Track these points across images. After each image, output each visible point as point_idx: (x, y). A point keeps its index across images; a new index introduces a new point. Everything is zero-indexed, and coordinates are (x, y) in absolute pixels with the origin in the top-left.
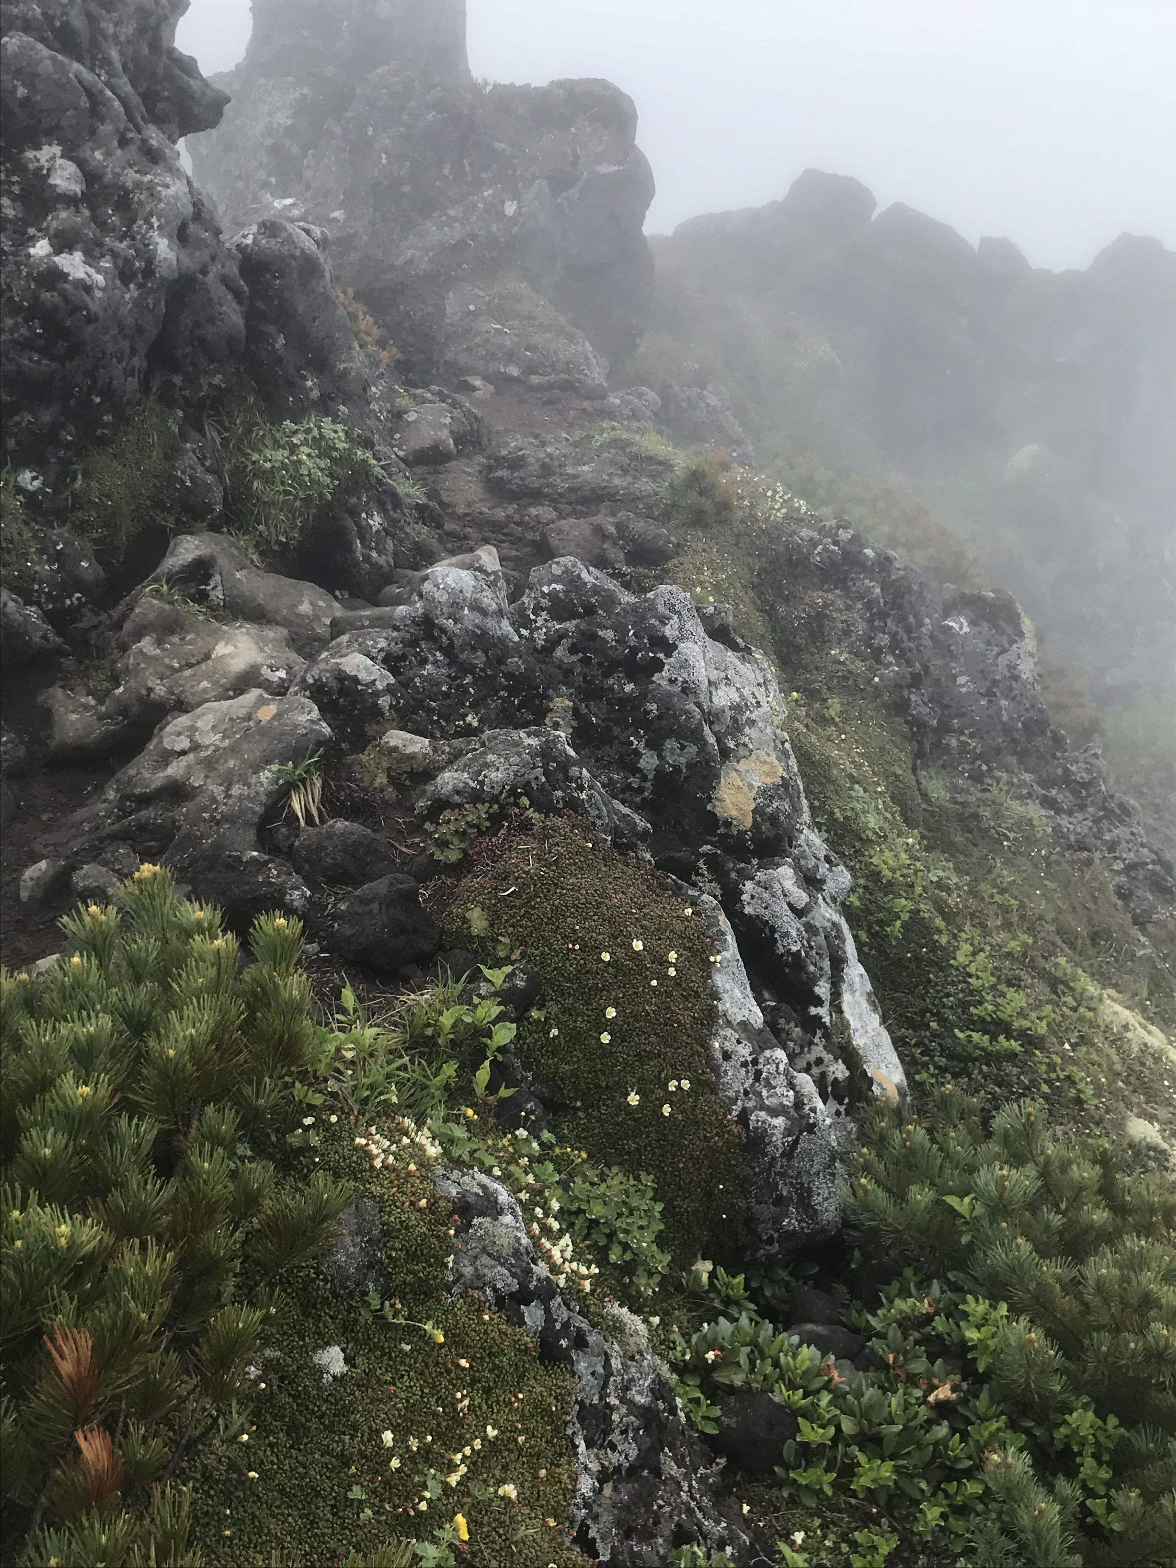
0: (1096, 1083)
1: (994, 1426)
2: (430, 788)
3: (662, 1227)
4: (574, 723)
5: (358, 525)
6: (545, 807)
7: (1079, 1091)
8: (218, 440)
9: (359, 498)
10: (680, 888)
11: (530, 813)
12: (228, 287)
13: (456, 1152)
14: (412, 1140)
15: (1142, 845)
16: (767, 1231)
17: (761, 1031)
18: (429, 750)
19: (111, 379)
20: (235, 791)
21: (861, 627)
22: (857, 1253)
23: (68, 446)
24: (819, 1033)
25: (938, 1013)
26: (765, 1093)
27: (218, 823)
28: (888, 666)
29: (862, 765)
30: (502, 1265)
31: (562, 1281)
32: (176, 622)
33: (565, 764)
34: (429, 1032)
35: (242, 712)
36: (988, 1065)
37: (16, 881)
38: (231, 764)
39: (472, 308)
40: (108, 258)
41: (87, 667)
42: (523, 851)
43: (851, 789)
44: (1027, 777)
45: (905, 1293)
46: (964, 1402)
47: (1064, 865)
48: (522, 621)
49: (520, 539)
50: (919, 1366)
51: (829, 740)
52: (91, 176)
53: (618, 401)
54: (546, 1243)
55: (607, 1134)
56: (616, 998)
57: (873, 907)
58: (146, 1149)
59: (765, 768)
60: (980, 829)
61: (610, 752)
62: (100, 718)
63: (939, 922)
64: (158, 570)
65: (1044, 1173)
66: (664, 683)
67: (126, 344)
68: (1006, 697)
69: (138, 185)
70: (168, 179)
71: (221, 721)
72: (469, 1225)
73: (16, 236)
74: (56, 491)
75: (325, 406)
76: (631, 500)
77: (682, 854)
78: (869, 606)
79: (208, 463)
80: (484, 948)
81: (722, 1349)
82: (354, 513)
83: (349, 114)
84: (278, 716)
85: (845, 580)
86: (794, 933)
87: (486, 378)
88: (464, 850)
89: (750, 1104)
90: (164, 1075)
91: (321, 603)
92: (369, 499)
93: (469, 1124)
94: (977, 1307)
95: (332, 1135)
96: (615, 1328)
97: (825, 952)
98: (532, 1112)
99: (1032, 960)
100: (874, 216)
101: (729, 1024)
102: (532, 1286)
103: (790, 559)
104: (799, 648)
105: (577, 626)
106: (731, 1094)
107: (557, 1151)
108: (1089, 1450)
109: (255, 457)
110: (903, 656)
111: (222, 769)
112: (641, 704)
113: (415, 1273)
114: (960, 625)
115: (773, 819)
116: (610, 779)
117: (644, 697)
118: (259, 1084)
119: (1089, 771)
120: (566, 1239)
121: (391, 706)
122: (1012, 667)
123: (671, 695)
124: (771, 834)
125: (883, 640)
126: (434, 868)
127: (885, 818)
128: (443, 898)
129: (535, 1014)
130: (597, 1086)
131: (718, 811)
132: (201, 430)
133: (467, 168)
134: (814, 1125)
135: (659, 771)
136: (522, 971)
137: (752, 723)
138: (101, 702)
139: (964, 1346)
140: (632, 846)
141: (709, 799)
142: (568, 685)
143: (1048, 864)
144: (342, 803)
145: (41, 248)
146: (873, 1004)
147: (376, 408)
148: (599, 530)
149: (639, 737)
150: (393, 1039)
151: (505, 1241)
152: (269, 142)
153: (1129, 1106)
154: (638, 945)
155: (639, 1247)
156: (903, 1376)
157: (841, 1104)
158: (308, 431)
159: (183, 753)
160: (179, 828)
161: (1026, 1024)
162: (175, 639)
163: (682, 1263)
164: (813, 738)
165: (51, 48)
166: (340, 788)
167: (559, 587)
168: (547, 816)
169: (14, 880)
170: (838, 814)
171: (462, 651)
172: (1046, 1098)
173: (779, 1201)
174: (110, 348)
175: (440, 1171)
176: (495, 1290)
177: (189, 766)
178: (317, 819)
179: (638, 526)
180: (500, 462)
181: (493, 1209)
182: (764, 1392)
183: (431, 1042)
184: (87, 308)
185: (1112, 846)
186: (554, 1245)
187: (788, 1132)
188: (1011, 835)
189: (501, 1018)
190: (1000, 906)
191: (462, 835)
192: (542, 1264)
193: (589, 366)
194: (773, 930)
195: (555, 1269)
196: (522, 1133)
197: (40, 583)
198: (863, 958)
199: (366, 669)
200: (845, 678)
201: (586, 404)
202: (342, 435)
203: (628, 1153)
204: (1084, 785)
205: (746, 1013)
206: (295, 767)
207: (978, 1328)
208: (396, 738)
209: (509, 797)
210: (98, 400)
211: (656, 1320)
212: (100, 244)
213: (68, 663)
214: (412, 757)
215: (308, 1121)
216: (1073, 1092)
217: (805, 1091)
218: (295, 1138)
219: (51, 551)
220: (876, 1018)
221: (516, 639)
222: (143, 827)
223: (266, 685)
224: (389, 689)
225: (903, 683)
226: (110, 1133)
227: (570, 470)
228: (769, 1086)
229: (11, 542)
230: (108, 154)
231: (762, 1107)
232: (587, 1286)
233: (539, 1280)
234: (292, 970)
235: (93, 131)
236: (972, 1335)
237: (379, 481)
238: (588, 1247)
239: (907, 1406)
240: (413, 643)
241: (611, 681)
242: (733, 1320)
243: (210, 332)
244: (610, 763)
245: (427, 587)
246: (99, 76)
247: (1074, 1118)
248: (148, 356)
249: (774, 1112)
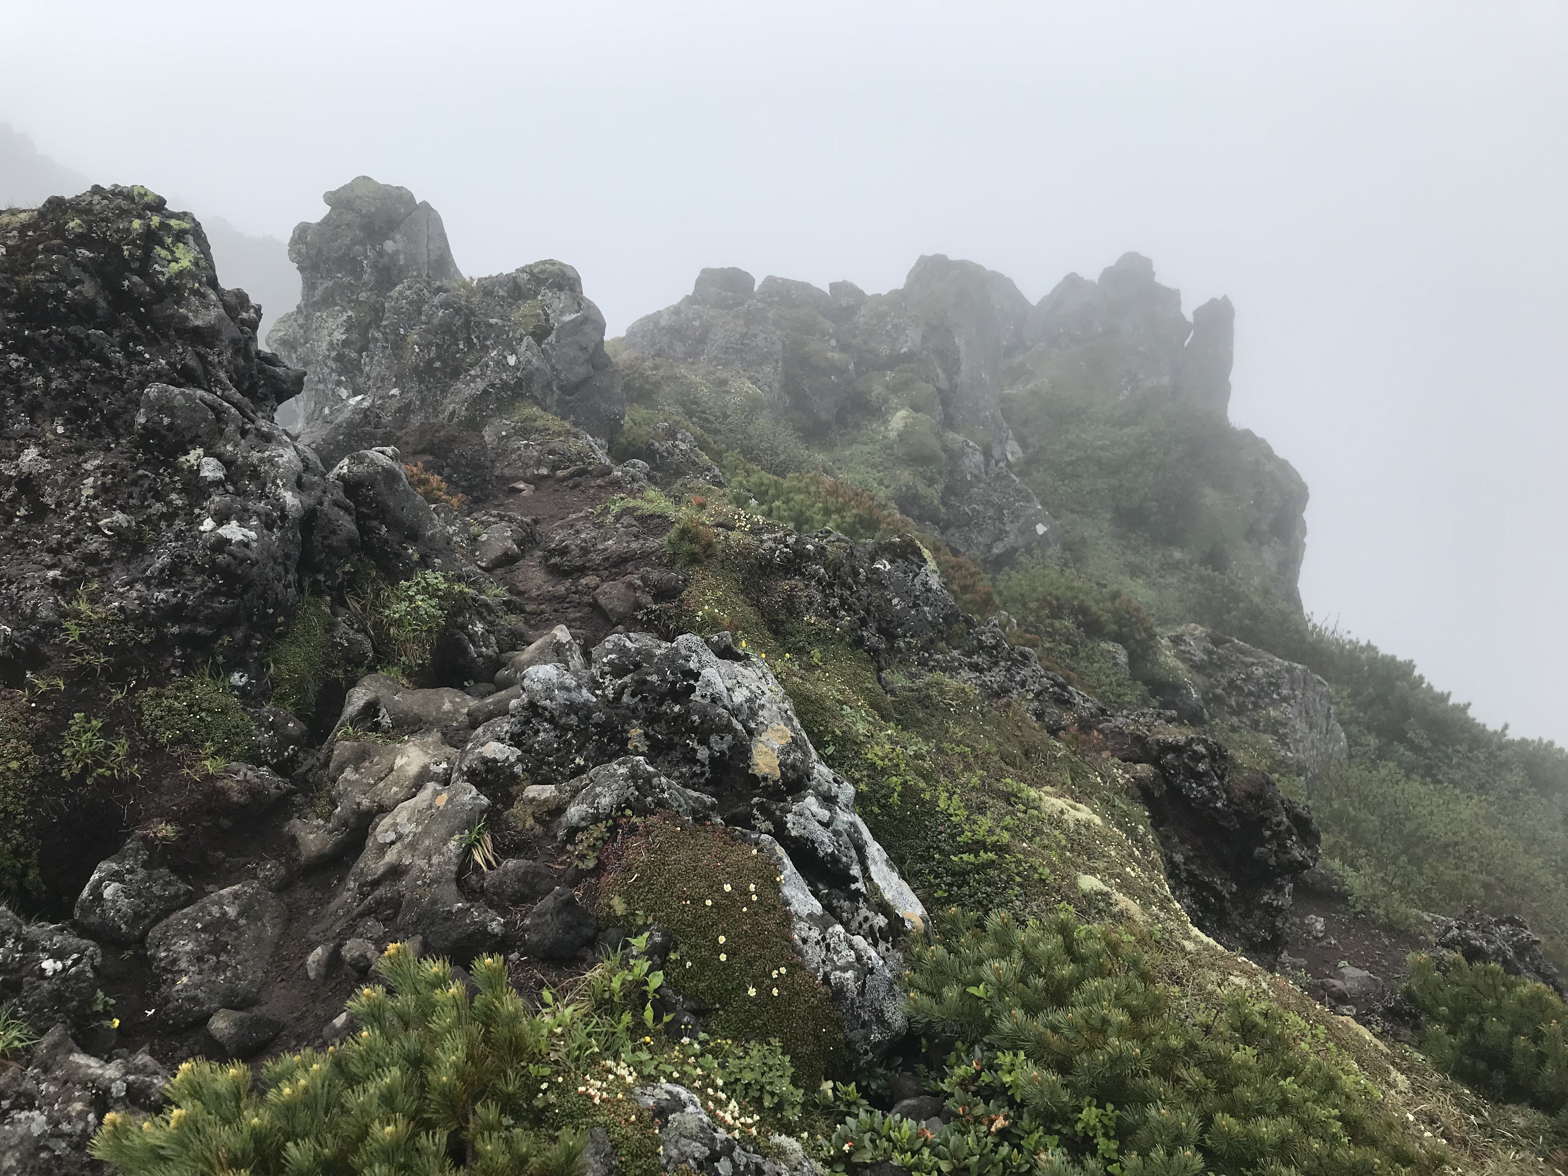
0: (1051, 864)
1: (1036, 1136)
2: (563, 819)
3: (793, 1070)
4: (648, 743)
5: (469, 635)
6: (643, 811)
7: (1041, 874)
8: (358, 607)
9: (464, 617)
10: (745, 835)
11: (635, 819)
12: (339, 506)
13: (646, 1071)
14: (615, 1074)
15: (1042, 677)
16: (862, 1047)
17: (822, 916)
18: (556, 793)
19: (277, 594)
20: (435, 860)
21: (819, 597)
22: (924, 1041)
23: (259, 648)
24: (861, 900)
25: (938, 847)
26: (835, 958)
27: (429, 885)
28: (842, 619)
29: (844, 690)
30: (695, 1140)
31: (737, 1134)
32: (364, 752)
33: (649, 778)
34: (607, 995)
35: (425, 805)
36: (978, 874)
37: (303, 965)
38: (427, 842)
39: (504, 433)
40: (254, 518)
41: (312, 799)
42: (636, 847)
43: (842, 709)
44: (955, 653)
45: (959, 1061)
46: (1014, 1124)
47: (994, 712)
48: (595, 685)
49: (579, 604)
50: (980, 1110)
51: (818, 680)
52: (227, 463)
53: (620, 473)
54: (721, 1113)
55: (742, 1021)
56: (723, 928)
57: (877, 788)
58: (443, 1150)
59: (779, 734)
60: (933, 705)
61: (676, 754)
62: (330, 832)
63: (922, 784)
64: (342, 718)
65: (1025, 955)
66: (699, 699)
67: (280, 569)
68: (927, 605)
69: (262, 460)
70: (281, 451)
71: (413, 814)
72: (667, 1122)
73: (188, 517)
74: (259, 680)
75: (425, 563)
76: (644, 557)
77: (741, 809)
78: (819, 582)
79: (356, 626)
80: (628, 922)
81: (852, 1140)
82: (463, 627)
83: (384, 323)
84: (450, 800)
85: (800, 568)
86: (826, 840)
87: (527, 481)
88: (597, 857)
89: (828, 969)
90: (443, 1094)
91: (458, 700)
92: (471, 615)
93: (650, 1049)
94: (1005, 1059)
95: (562, 1091)
96: (779, 1153)
97: (851, 846)
98: (689, 1023)
99: (989, 786)
100: (756, 289)
101: (800, 918)
102: (718, 1149)
103: (761, 566)
104: (783, 623)
105: (632, 678)
106: (814, 965)
107: (712, 1044)
108: (1100, 1133)
109: (387, 612)
110: (850, 610)
111: (421, 848)
112: (687, 718)
113: (640, 1167)
114: (883, 565)
115: (793, 767)
116: (681, 772)
117: (688, 712)
118: (505, 1077)
119: (994, 637)
120: (733, 1103)
121: (523, 770)
122: (925, 584)
123: (705, 707)
124: (795, 777)
125: (835, 602)
126: (581, 875)
127: (869, 722)
128: (592, 894)
129: (673, 956)
130: (726, 990)
131: (756, 772)
132: (344, 605)
133: (475, 340)
134: (873, 968)
135: (711, 757)
136: (657, 930)
137: (762, 707)
138: (327, 820)
139: (1004, 1088)
140: (707, 817)
141: (749, 766)
142: (637, 718)
143: (983, 714)
144: (508, 846)
145: (208, 524)
146: (890, 866)
147: (459, 539)
148: (630, 586)
149: (692, 740)
150: (586, 1006)
151: (693, 1125)
152: (333, 354)
153: (1077, 867)
154: (728, 888)
155: (782, 1091)
156: (972, 1120)
157: (887, 942)
158: (418, 583)
159: (393, 843)
160: (404, 896)
161: (995, 838)
162: (367, 764)
163: (813, 1088)
164: (808, 685)
165: (179, 385)
166: (503, 837)
167: (613, 656)
168: (646, 817)
169: (302, 965)
170: (838, 732)
171: (561, 718)
172: (1020, 885)
173: (864, 1025)
174: (271, 575)
175: (638, 1090)
176: (695, 1159)
177: (399, 852)
178: (494, 863)
179: (655, 575)
180: (552, 553)
181: (679, 1105)
182: (887, 1161)
183: (610, 1000)
184: (249, 559)
185: (1023, 684)
186: (725, 1112)
187: (857, 979)
188: (954, 703)
189: (651, 970)
190: (959, 754)
191: (593, 847)
192: (720, 1130)
193: (594, 452)
194: (813, 842)
195: (730, 1129)
196: (686, 1040)
197: (264, 747)
198: (877, 837)
199: (500, 751)
200: (818, 634)
201: (599, 481)
202: (441, 579)
203: (759, 1028)
204: (995, 647)
205: (809, 907)
206: (470, 833)
207: (1010, 1072)
208: (533, 791)
209: (617, 811)
210: (271, 611)
211: (805, 1135)
212: (245, 510)
213: (298, 799)
214: (546, 800)
215: (544, 1086)
216: (1036, 876)
217: (861, 947)
218: (539, 1101)
219: (266, 724)
220: (895, 876)
221: (595, 700)
222: (379, 902)
223: (435, 778)
224: (519, 760)
225: (855, 626)
226: (417, 1149)
227: (600, 547)
228: (837, 952)
229: (238, 727)
230: (236, 445)
231: (836, 968)
232: (754, 1131)
233: (721, 1142)
234: (505, 990)
235: (221, 431)
236: (1007, 1079)
237: (474, 599)
238: (749, 1102)
239: (979, 1140)
240: (527, 722)
241: (664, 708)
242: (856, 1116)
243: (335, 541)
244: (678, 762)
245: (526, 682)
246: (215, 393)
247: (1042, 893)
248: (298, 570)
249: (844, 969)
